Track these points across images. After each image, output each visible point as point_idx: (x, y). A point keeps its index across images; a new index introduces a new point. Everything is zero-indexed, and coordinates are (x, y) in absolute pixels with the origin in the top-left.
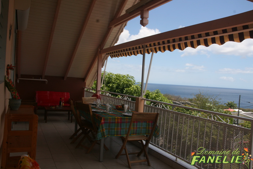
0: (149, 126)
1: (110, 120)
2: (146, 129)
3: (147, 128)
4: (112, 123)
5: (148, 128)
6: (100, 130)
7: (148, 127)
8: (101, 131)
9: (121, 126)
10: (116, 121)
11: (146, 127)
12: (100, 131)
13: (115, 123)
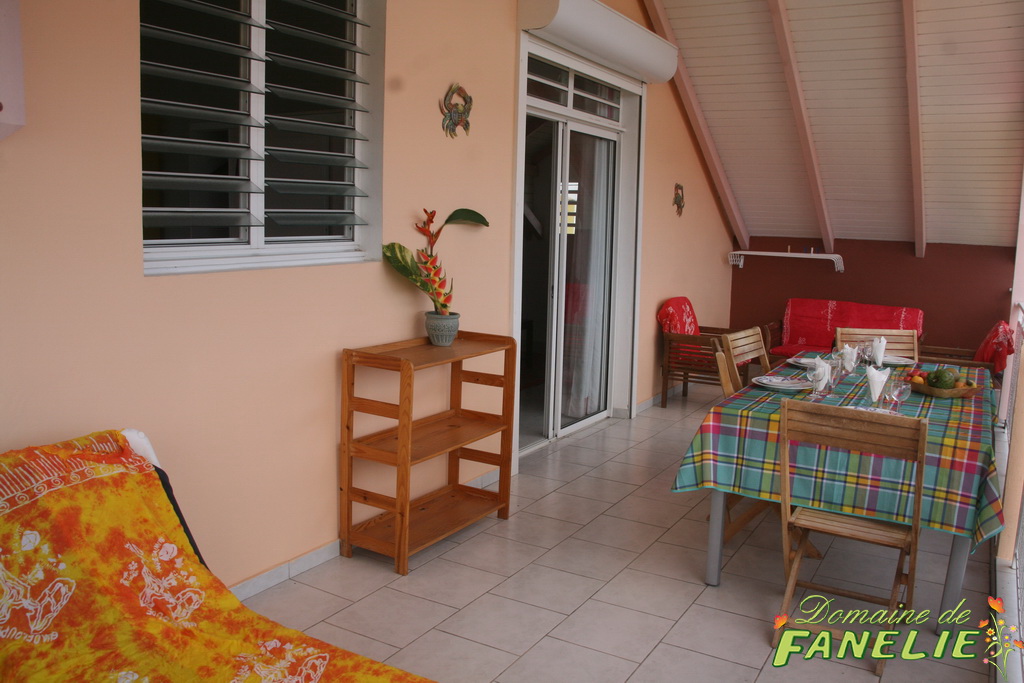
0: (948, 487)
1: (744, 423)
2: (933, 497)
3: (937, 494)
4: (754, 435)
5: (943, 495)
6: (693, 456)
7: (947, 492)
8: (696, 459)
9: (793, 458)
10: (770, 432)
11: (935, 490)
12: (691, 460)
13: (766, 440)
